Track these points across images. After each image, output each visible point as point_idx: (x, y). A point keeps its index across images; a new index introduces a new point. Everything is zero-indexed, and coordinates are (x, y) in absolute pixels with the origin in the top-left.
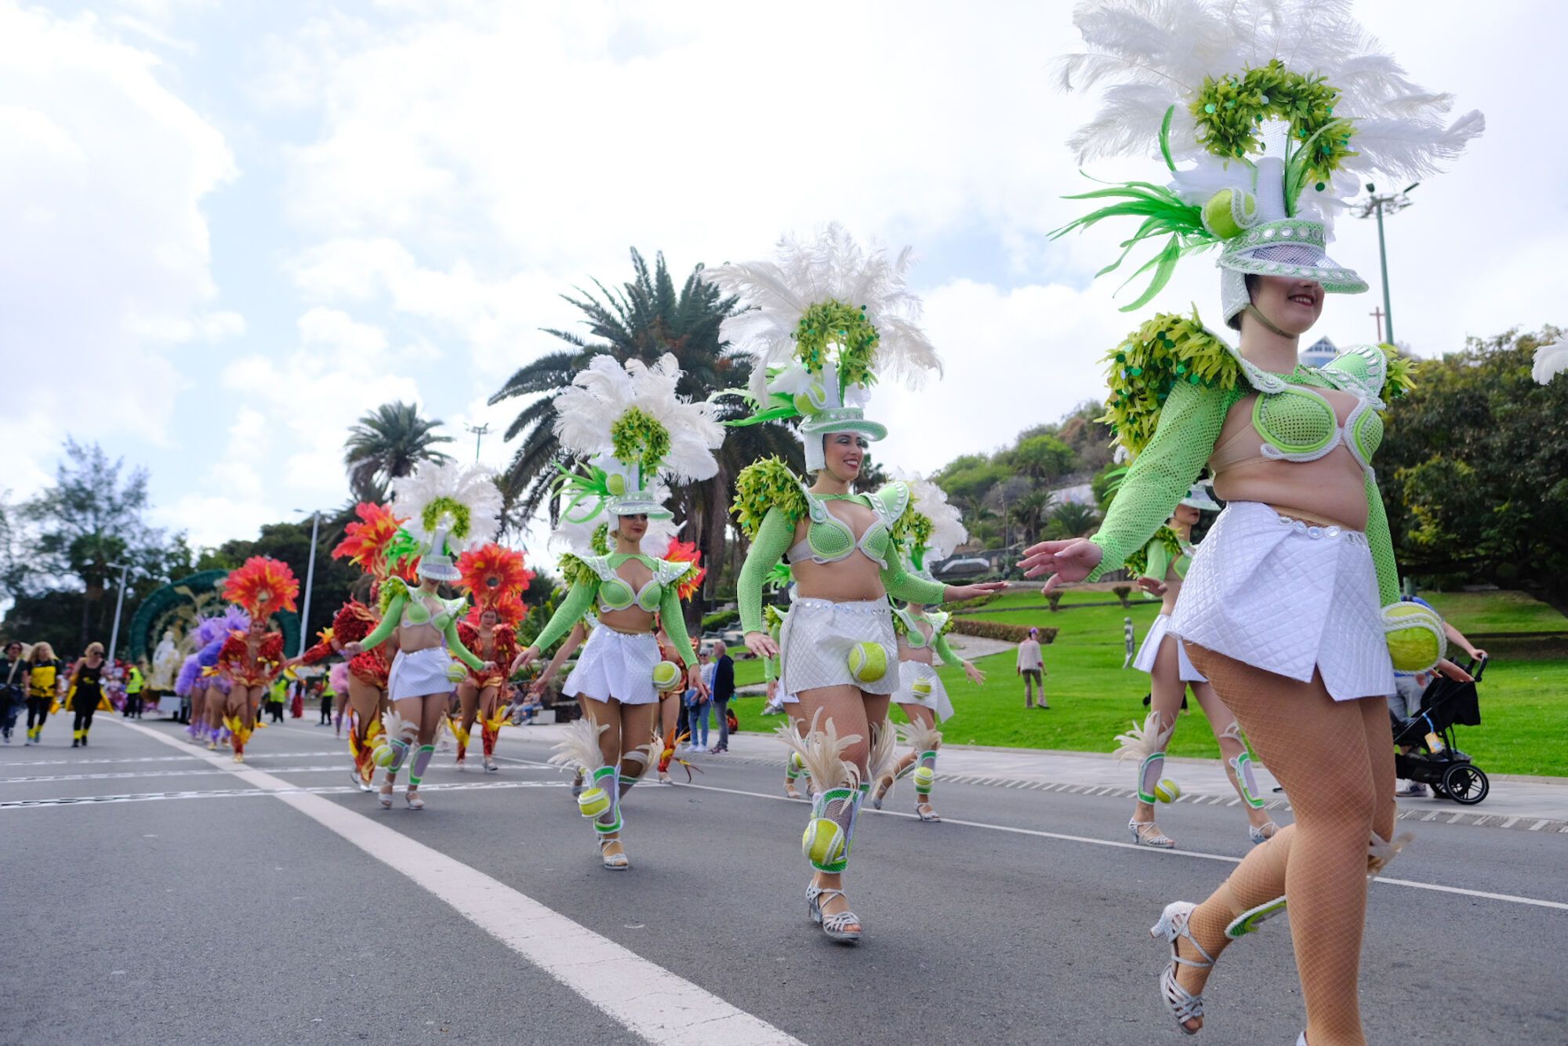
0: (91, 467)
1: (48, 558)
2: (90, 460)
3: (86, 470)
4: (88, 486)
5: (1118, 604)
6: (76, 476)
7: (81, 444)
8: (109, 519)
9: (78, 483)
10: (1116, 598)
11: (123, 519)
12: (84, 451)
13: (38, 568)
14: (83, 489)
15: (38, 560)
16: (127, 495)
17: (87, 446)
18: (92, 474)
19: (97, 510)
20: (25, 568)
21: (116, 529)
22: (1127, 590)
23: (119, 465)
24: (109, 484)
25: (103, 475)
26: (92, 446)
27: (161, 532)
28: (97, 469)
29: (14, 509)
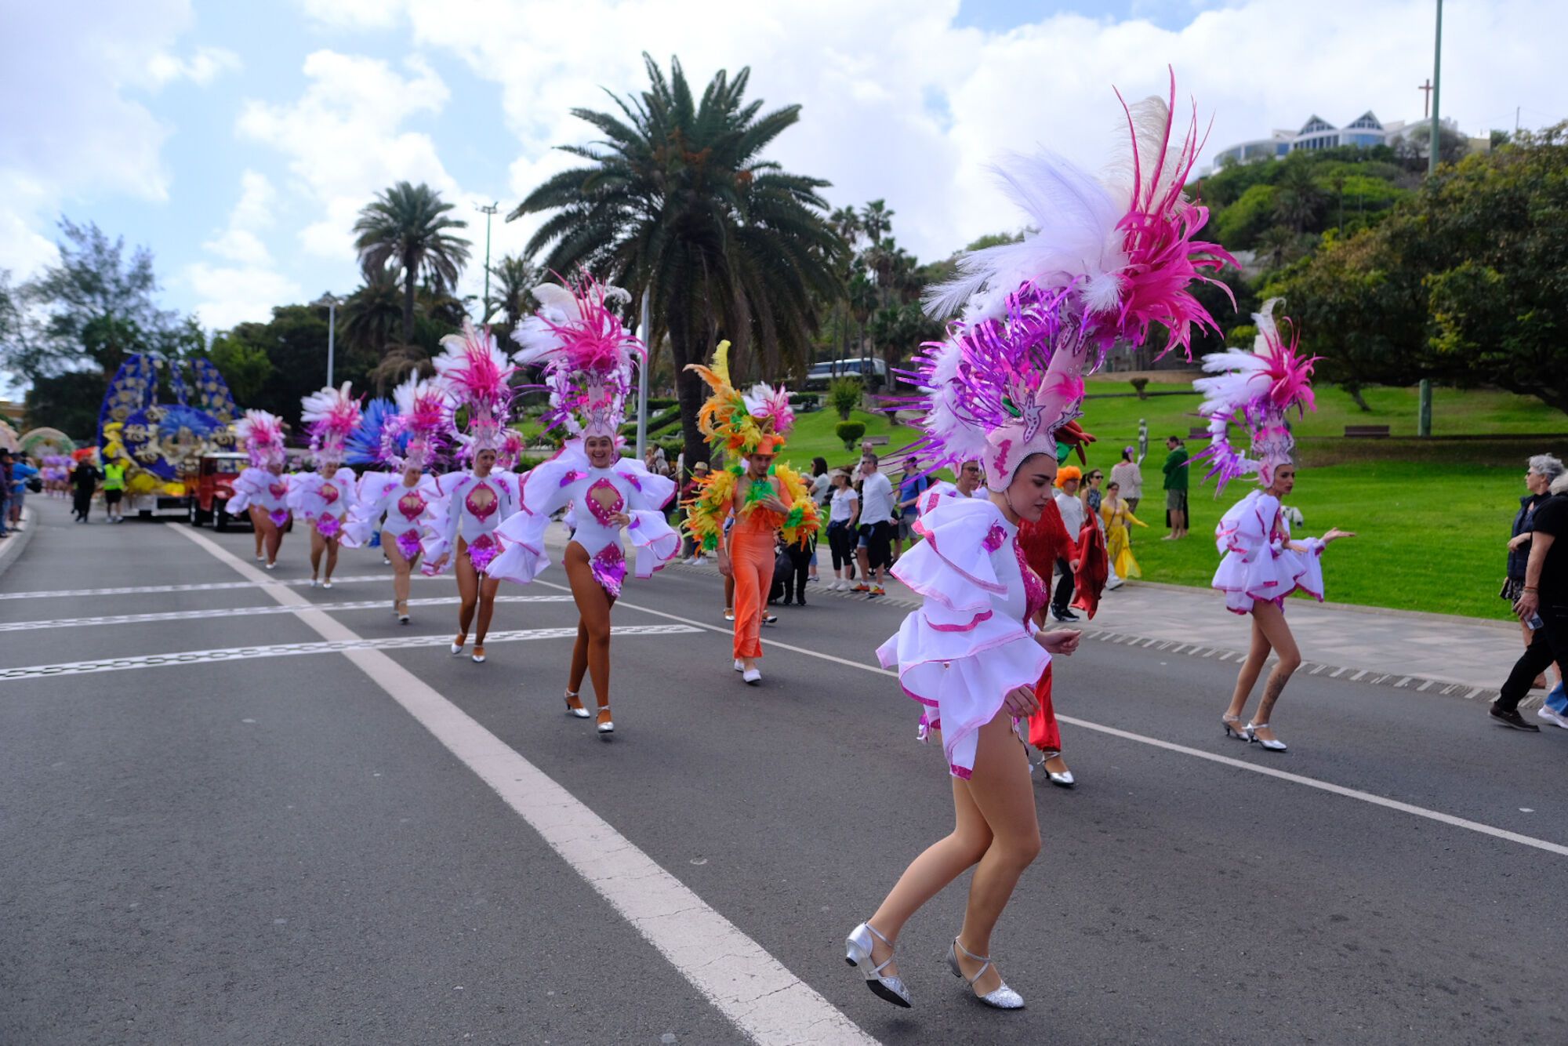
0: (92, 248)
1: (62, 342)
2: (90, 240)
3: (87, 252)
4: (93, 268)
5: (1134, 395)
6: (78, 258)
7: (76, 222)
8: (118, 301)
9: (82, 264)
10: (1133, 390)
11: (132, 302)
12: (82, 231)
13: (54, 351)
14: (88, 271)
15: (52, 343)
16: (133, 277)
17: (84, 226)
18: (95, 256)
19: (104, 292)
20: (40, 351)
21: (128, 311)
22: (1144, 382)
23: (120, 244)
24: (114, 265)
25: (106, 256)
26: (89, 226)
27: (173, 314)
28: (98, 249)
29: (18, 291)
